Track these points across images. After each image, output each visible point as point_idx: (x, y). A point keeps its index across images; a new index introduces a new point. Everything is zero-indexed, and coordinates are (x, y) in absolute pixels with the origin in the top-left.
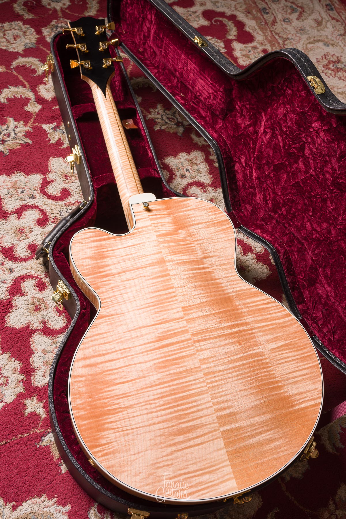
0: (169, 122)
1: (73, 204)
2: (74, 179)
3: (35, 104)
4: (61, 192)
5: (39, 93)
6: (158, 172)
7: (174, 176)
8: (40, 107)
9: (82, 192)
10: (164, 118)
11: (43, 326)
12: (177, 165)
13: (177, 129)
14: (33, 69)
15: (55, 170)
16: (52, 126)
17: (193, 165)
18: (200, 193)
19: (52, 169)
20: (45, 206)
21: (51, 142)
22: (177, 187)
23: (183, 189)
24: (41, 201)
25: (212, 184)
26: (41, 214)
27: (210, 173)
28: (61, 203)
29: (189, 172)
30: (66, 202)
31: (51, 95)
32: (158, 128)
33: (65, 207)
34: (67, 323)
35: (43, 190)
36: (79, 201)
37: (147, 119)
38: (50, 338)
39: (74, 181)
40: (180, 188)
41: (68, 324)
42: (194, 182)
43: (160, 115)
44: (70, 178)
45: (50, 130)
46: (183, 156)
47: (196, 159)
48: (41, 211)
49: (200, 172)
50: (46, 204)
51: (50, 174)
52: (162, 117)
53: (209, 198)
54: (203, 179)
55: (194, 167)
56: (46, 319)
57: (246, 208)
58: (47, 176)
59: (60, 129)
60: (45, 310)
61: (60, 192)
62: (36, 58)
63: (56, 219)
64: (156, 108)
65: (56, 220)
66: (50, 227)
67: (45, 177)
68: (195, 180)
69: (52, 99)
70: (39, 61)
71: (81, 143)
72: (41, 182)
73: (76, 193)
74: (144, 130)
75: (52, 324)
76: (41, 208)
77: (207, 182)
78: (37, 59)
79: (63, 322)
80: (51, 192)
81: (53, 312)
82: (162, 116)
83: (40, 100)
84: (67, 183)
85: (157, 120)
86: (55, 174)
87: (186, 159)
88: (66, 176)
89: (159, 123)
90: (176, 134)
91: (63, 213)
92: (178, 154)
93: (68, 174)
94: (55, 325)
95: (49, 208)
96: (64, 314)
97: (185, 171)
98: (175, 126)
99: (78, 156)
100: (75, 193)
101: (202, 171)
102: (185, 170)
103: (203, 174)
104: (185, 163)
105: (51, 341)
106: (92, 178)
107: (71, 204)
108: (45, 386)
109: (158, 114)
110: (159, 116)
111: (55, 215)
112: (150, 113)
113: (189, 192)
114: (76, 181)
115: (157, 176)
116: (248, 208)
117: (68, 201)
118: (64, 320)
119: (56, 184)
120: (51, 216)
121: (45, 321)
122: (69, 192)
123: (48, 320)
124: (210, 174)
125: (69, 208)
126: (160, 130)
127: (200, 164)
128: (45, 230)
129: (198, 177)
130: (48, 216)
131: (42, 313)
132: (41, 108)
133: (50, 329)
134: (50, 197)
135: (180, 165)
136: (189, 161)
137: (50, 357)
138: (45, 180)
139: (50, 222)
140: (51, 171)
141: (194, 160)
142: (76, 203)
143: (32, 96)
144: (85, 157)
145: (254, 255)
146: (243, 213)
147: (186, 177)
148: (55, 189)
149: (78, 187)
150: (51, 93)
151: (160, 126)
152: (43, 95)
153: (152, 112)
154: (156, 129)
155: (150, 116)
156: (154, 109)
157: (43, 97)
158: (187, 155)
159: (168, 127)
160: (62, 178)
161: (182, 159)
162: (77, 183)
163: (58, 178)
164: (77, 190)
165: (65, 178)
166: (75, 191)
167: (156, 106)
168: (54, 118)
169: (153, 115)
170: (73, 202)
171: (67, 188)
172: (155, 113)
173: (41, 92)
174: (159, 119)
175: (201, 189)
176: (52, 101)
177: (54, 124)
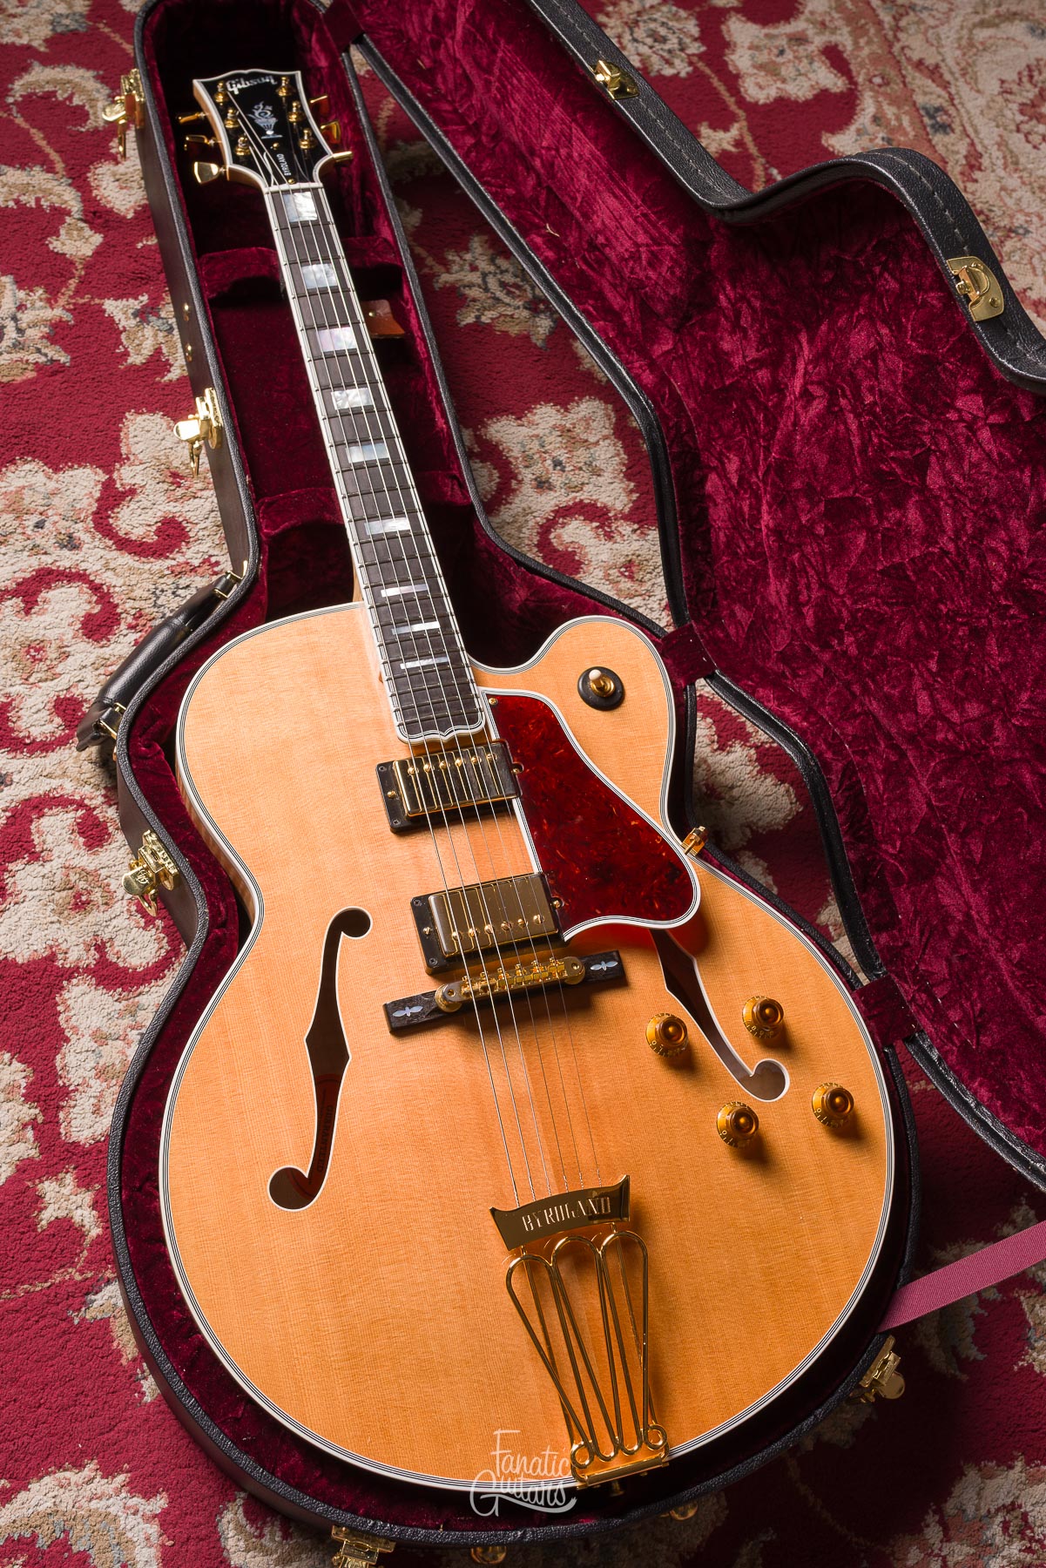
0: (507, 300)
1: (194, 570)
2: (200, 486)
3: (82, 229)
4: (159, 528)
5: (95, 193)
6: (463, 486)
7: (514, 482)
8: (98, 239)
9: (222, 530)
10: (492, 283)
11: (97, 956)
12: (524, 446)
13: (530, 323)
14: (77, 107)
15: (140, 456)
16: (133, 304)
17: (577, 445)
18: (593, 541)
19: (133, 450)
20: (109, 573)
21: (130, 360)
22: (521, 519)
23: (541, 526)
24: (95, 556)
25: (632, 510)
26: (95, 598)
27: (629, 476)
28: (160, 565)
29: (563, 470)
30: (174, 563)
31: (133, 199)
32: (470, 319)
33: (170, 581)
34: (168, 952)
35: (102, 523)
36: (213, 560)
37: (437, 286)
38: (117, 997)
39: (199, 494)
40: (531, 523)
41: (172, 954)
42: (575, 504)
43: (478, 274)
44: (187, 484)
45: (127, 318)
46: (546, 416)
47: (588, 427)
48: (96, 588)
49: (597, 472)
50: (112, 566)
51: (126, 467)
52: (485, 283)
53: (622, 560)
54: (604, 495)
55: (579, 452)
56: (106, 937)
57: (732, 615)
58: (115, 475)
59: (159, 317)
60: (102, 908)
61: (154, 528)
62: (88, 67)
63: (141, 616)
64: (467, 250)
65: (142, 622)
66: (122, 644)
67: (110, 478)
68: (580, 496)
69: (136, 212)
70: (97, 78)
71: (224, 384)
72: (98, 495)
73: (206, 533)
74: (423, 339)
75: (123, 953)
76: (97, 581)
77: (619, 506)
78: (91, 74)
79: (157, 946)
80: (129, 528)
81: (126, 915)
82: (484, 275)
83: (97, 215)
84: (176, 501)
85: (467, 291)
86: (142, 467)
87: (554, 427)
88: (175, 475)
89: (474, 300)
90: (526, 338)
91: (162, 597)
92: (530, 410)
93: (182, 470)
94: (131, 954)
95: (120, 582)
96: (159, 923)
97: (551, 468)
98: (526, 313)
99: (215, 424)
100: (201, 533)
101: (603, 466)
102: (549, 462)
103: (607, 476)
104: (552, 439)
105: (118, 1006)
106: (257, 500)
107: (189, 568)
108: (99, 1141)
109: (474, 268)
110: (475, 278)
111: (137, 604)
112: (446, 265)
113: (559, 537)
114: (206, 493)
115: (459, 498)
116: (739, 614)
117: (180, 559)
118: (159, 940)
119: (145, 503)
120: (127, 606)
121: (104, 943)
122: (184, 528)
123: (111, 939)
124: (629, 480)
125: (183, 581)
126: (477, 326)
127: (597, 443)
128: (107, 652)
129: (591, 486)
130: (117, 606)
131: (95, 917)
132: (102, 244)
133: (118, 968)
134: (124, 544)
135: (535, 446)
136: (565, 432)
137: (115, 1055)
138: (108, 486)
139: (123, 626)
140: (128, 459)
141: (579, 430)
142: (206, 567)
143: (73, 203)
144: (234, 429)
145: (753, 751)
146: (724, 629)
147: (551, 488)
148: (141, 518)
149: (213, 514)
150: (133, 192)
151: (478, 310)
152: (109, 198)
153: (454, 262)
154: (464, 323)
155: (445, 278)
156: (461, 254)
157: (108, 206)
158: (558, 411)
159: (501, 315)
160: (164, 482)
161: (541, 426)
162: (210, 500)
163: (150, 482)
164: (208, 523)
165: (173, 483)
166: (203, 526)
167: (469, 242)
168: (142, 278)
169: (457, 272)
170: (196, 563)
171: (178, 515)
172: (461, 267)
173: (101, 189)
174: (474, 289)
175: (597, 527)
176: (134, 218)
177: (141, 298)
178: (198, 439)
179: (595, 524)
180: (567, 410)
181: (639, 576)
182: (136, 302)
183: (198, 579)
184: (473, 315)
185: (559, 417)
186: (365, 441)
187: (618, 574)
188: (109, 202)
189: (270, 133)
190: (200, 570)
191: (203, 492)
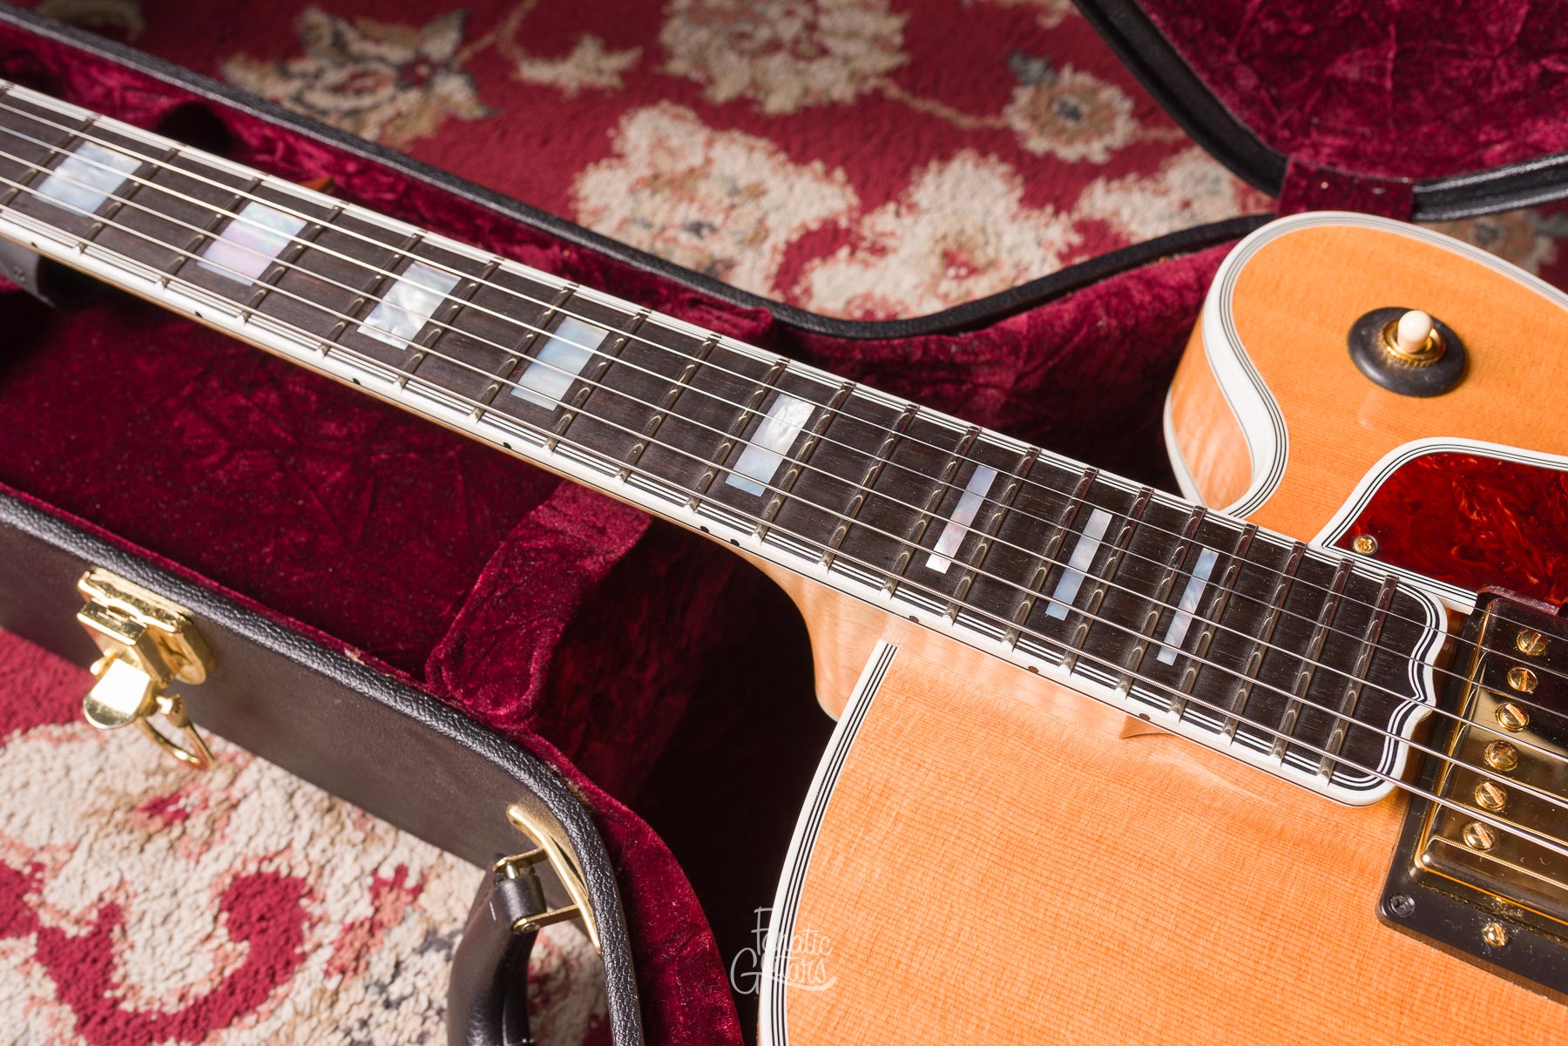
0: (367, 101)
1: (374, 926)
2: (222, 776)
4: (231, 923)
9: (346, 807)
13: (434, 102)
15: (58, 840)
17: (689, 183)
18: (871, 275)
19: (33, 845)
25: (861, 190)
27: (800, 158)
28: (305, 985)
29: (713, 229)
30: (325, 953)
33: (356, 991)
36: (387, 873)
39: (236, 793)
42: (786, 253)
44: (195, 797)
47: (671, 152)
49: (757, 192)
51: (51, 884)
53: (935, 262)
54: (803, 210)
55: (704, 190)
58: (47, 919)
61: (222, 932)
67: (43, 933)
68: (778, 240)
71: (106, 542)
72: (51, 987)
77: (838, 204)
80: (176, 983)
84: (208, 845)
86: (80, 855)
87: (633, 190)
88: (157, 807)
90: (452, 123)
93: (160, 786)
97: (695, 241)
98: (413, 96)
99: (169, 628)
100: (315, 854)
101: (754, 178)
103: (775, 185)
104: (648, 206)
106: (418, 676)
107: (362, 933)
114: (246, 780)
117: (329, 933)
119: (157, 909)
122: (276, 877)
124: (806, 162)
125: (381, 965)
127: (708, 162)
129: (774, 215)
134: (200, 1020)
136: (654, 182)
138: (54, 951)
140: (39, 867)
141: (666, 165)
142: (388, 898)
148: (177, 941)
149: (298, 800)
158: (610, 167)
160: (149, 838)
161: (615, 203)
162: (264, 784)
163: (124, 865)
164: (308, 823)
165: (169, 824)
166: (301, 838)
170: (364, 909)
171: (238, 865)
175: (853, 253)
178: (156, 691)
179: (843, 252)
180: (620, 156)
181: (980, 259)
183: (398, 933)
185: (620, 173)
186: (535, 346)
187: (954, 284)
190: (385, 915)
191: (239, 784)
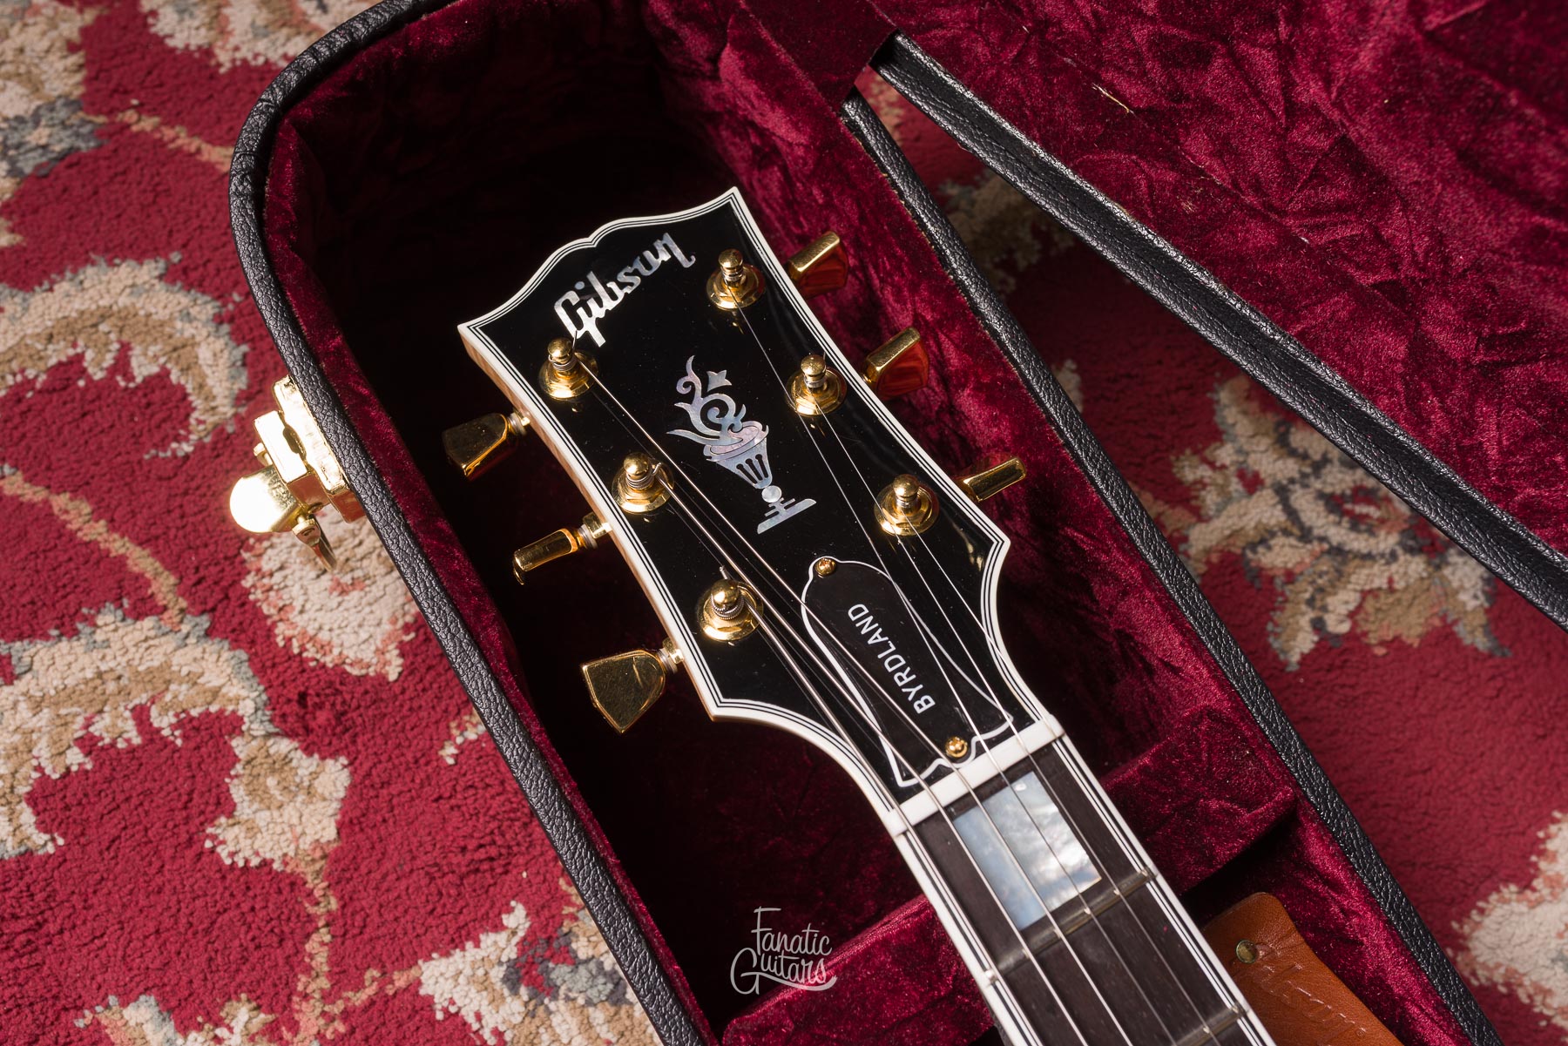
0: (1360, 543)
3: (286, 760)
5: (281, 630)
8: (334, 777)
10: (1310, 508)
13: (1436, 589)
14: (148, 381)
16: (497, 948)
31: (383, 611)
32: (1303, 642)
43: (1266, 496)
45: (497, 1004)
52: (1291, 513)
59: (574, 964)
62: (140, 255)
64: (1216, 435)
69: (403, 650)
70: (171, 276)
78: (149, 270)
82: (1282, 492)
83: (311, 703)
85: (1263, 558)
89: (1290, 576)
90: (1443, 636)
92: (1539, 847)
98: (1416, 566)
109: (1252, 483)
110: (1263, 511)
112: (1184, 497)
132: (351, 789)
143: (234, 690)
150: (375, 591)
151: (1310, 602)
152: (324, 636)
153: (1201, 484)
154: (1295, 658)
155: (1203, 538)
156: (1207, 453)
157: (329, 661)
159: (1365, 594)
167: (1213, 412)
168: (491, 859)
169: (1219, 511)
172: (1223, 490)
173: (293, 616)
174: (1279, 541)
176: (408, 671)
177: (509, 920)
182: (502, 937)
184: (1305, 621)
188: (324, 648)
189: (772, 495)
